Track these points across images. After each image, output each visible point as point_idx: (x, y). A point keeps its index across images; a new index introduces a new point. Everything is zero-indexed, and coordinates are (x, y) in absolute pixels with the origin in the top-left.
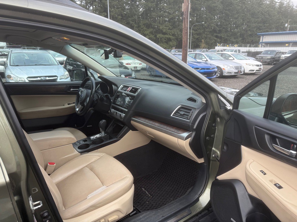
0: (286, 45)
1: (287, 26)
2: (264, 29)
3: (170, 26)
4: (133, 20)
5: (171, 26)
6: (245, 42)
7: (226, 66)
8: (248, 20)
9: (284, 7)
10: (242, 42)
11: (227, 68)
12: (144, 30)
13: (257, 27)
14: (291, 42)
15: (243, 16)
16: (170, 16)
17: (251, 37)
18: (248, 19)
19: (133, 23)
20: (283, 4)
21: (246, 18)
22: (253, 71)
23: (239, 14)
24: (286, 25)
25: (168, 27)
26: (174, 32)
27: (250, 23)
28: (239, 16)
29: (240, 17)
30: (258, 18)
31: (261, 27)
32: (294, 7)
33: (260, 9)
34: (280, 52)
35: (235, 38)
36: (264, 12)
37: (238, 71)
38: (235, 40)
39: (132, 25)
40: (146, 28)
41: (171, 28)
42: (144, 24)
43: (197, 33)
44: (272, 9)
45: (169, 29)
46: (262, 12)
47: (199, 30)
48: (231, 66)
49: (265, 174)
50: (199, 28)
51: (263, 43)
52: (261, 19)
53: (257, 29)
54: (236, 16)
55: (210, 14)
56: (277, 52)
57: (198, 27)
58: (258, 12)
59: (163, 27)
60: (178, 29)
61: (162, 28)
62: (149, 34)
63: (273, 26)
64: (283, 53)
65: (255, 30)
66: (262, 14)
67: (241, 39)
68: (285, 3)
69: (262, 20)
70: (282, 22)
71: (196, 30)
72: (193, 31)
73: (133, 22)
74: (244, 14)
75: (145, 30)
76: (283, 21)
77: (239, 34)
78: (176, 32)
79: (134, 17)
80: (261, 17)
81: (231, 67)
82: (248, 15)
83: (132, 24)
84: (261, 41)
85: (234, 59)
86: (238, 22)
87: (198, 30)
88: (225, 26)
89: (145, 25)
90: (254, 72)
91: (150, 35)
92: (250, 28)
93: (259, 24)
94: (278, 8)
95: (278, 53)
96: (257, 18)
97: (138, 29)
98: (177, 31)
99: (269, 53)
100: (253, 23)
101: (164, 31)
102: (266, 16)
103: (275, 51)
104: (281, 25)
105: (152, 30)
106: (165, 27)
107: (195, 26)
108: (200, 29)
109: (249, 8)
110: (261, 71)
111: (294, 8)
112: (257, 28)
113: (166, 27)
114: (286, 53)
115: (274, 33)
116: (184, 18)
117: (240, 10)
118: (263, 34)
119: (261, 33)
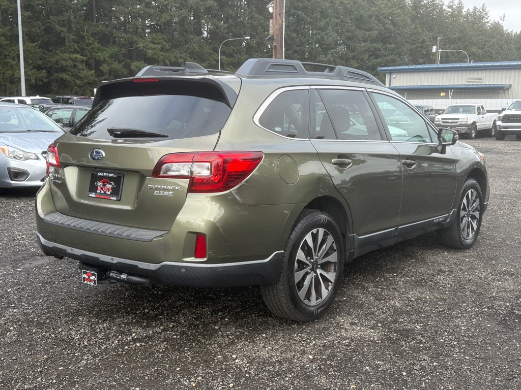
1: (437, 51)
2: (386, 56)
3: (164, 43)
4: (64, 21)
5: (166, 42)
8: (350, 34)
9: (423, 6)
12: (93, 49)
13: (370, 51)
14: (451, 89)
15: (337, 23)
16: (162, 17)
18: (349, 31)
19: (63, 29)
21: (344, 30)
23: (327, 20)
24: (434, 49)
25: (158, 43)
26: (175, 57)
27: (354, 42)
28: (327, 23)
29: (330, 27)
30: (370, 29)
31: (379, 50)
32: (444, 7)
33: (373, 9)
34: (432, 110)
36: (382, 17)
39: (62, 35)
40: (99, 43)
41: (167, 48)
42: (93, 35)
43: (232, 63)
44: (399, 11)
45: (162, 49)
46: (377, 16)
47: (238, 55)
50: (238, 50)
52: (376, 32)
53: (370, 56)
54: (322, 24)
55: (261, 17)
56: (426, 109)
57: (235, 49)
58: (370, 17)
59: (145, 44)
60: (186, 51)
61: (144, 47)
62: (109, 60)
63: (405, 49)
64: (438, 112)
65: (366, 57)
66: (379, 20)
69: (380, 35)
70: (424, 41)
71: (231, 56)
72: (224, 57)
73: (63, 26)
74: (340, 20)
75: (96, 50)
76: (425, 38)
78: (181, 58)
79: (65, 13)
80: (377, 27)
82: (347, 23)
83: (61, 31)
86: (328, 39)
87: (235, 55)
88: (297, 46)
89: (97, 38)
91: (111, 64)
92: (355, 53)
93: (374, 45)
94: (411, 7)
95: (428, 111)
96: (368, 31)
97: (79, 47)
98: (183, 56)
100: (360, 40)
101: (150, 53)
102: (388, 26)
103: (422, 107)
104: (421, 47)
105: (115, 49)
106: (152, 45)
107: (226, 44)
108: (240, 53)
109: (348, 6)
111: (445, 10)
112: (370, 53)
113: (154, 43)
114: (444, 111)
115: (413, 67)
116: (275, 46)
117: (330, 11)
118: (390, 70)
119: (386, 68)
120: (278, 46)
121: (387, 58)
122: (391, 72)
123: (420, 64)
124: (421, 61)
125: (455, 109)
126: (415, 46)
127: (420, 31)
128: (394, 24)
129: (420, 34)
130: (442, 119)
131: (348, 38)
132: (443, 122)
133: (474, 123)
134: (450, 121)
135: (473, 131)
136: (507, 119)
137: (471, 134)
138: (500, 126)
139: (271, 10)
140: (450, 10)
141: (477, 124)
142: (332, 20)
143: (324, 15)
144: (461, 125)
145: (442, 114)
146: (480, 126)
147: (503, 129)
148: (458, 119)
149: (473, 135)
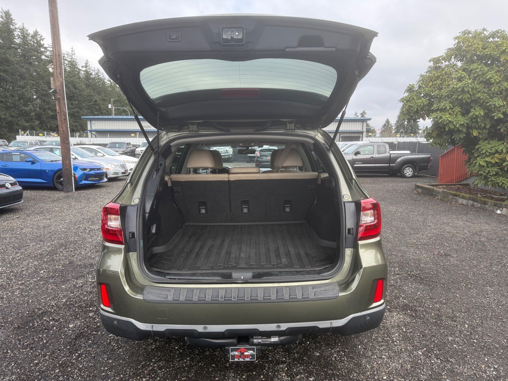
0: (132, 135)
6: (45, 127)
7: (110, 165)
9: (92, 78)
10: (40, 128)
11: (111, 167)
17: (54, 120)
20: (91, 74)
23: (26, 81)
24: (110, 106)
27: (48, 98)
29: (29, 86)
32: (106, 81)
35: (27, 121)
38: (28, 124)
51: (93, 131)
63: (84, 105)
67: (37, 122)
68: (94, 73)
70: (96, 101)
74: (35, 82)
77: (33, 114)
81: (116, 165)
82: (41, 85)
84: (89, 128)
86: (28, 94)
94: (84, 78)
99: (117, 145)
104: (94, 104)
109: (41, 73)
115: (102, 117)
116: (58, 98)
117: (27, 75)
118: (90, 118)
119: (87, 117)
120: (61, 98)
121: (73, 110)
122: (91, 120)
123: (96, 115)
124: (96, 113)
126: (91, 103)
127: (93, 94)
128: (76, 89)
129: (92, 96)
131: (44, 95)
139: (51, 70)
140: (109, 83)
142: (29, 82)
143: (22, 77)
145: (139, 147)
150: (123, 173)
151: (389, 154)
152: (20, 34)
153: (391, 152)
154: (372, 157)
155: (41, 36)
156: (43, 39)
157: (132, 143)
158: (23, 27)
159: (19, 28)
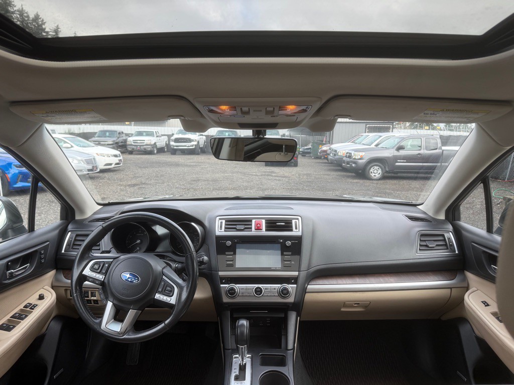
0: (127, 123)
22: (111, 164)
37: (93, 167)
48: (80, 158)
49: (488, 305)
64: (128, 135)
81: (79, 160)
85: (72, 147)
90: (113, 166)
99: (107, 134)
103: (116, 131)
110: (121, 165)
114: (132, 134)
125: (140, 134)
130: (133, 140)
132: (134, 143)
133: (155, 143)
134: (139, 142)
135: (155, 149)
136: (177, 140)
137: (154, 151)
138: (173, 145)
141: (157, 144)
144: (147, 145)
145: (132, 136)
146: (159, 145)
147: (175, 148)
148: (144, 141)
149: (155, 152)
150: (89, 170)
151: (441, 151)
152: (18, 16)
153: (444, 148)
154: (419, 154)
155: (43, 20)
156: (45, 23)
157: (124, 132)
158: (22, 8)
159: (18, 11)
